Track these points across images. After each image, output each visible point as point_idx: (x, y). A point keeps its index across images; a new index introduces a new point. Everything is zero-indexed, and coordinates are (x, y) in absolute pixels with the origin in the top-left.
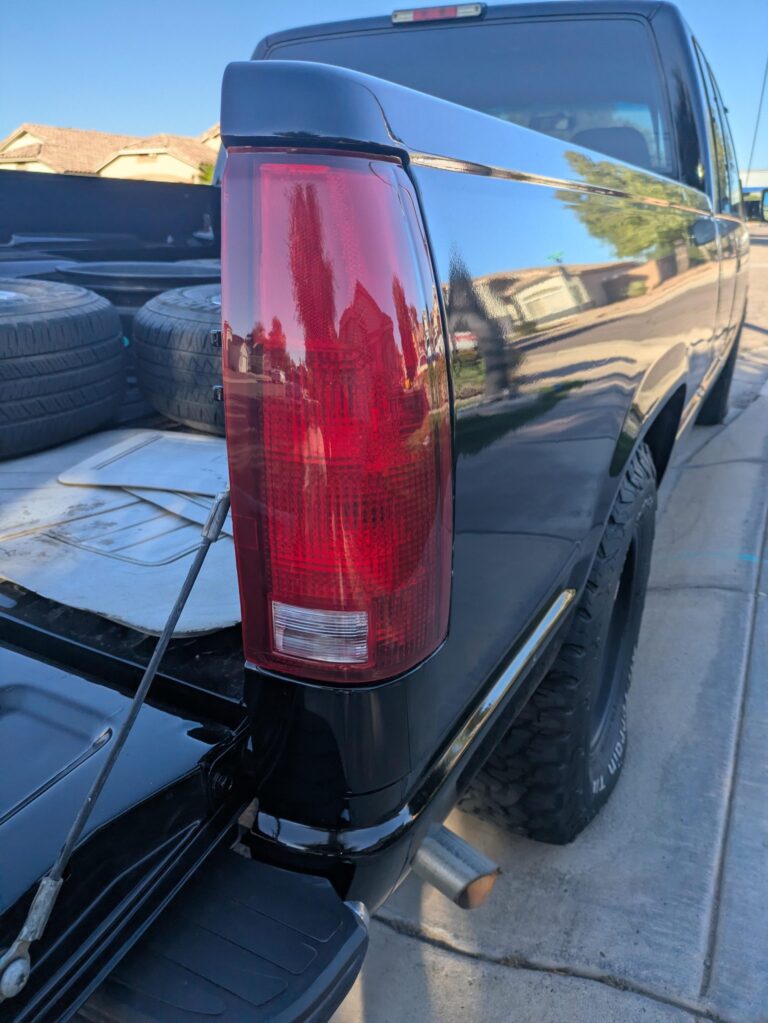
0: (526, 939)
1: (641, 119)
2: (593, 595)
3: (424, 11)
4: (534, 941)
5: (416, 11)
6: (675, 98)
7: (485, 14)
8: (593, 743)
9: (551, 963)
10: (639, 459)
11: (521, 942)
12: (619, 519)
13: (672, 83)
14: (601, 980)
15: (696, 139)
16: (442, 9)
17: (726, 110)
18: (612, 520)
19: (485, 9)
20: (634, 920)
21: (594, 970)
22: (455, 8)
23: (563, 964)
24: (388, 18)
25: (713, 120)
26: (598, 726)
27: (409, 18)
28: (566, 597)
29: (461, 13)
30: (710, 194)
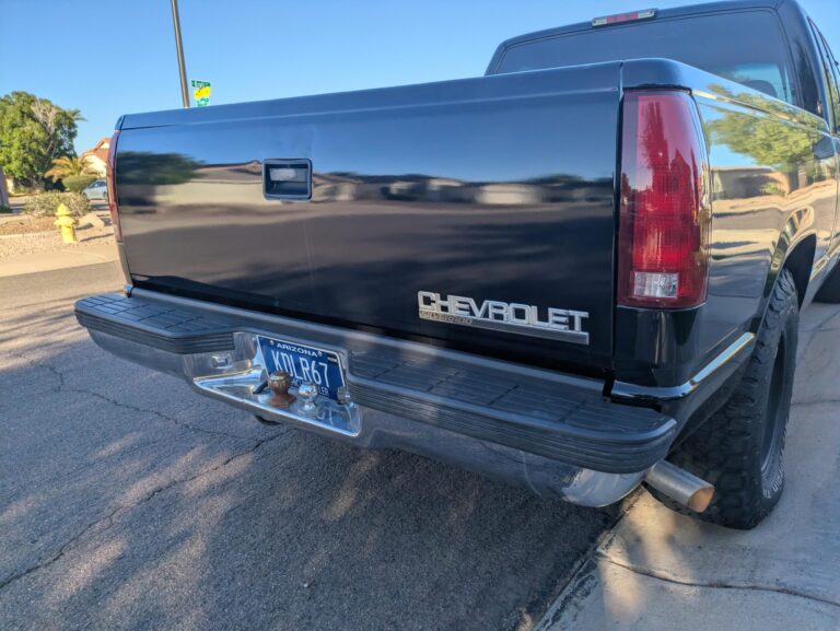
0: (723, 575)
1: (772, 75)
2: (762, 351)
3: (615, 17)
4: (730, 575)
5: (608, 18)
6: (797, 57)
7: (657, 16)
8: (763, 469)
9: (743, 584)
10: (781, 286)
11: (722, 576)
12: (776, 308)
13: (794, 47)
14: (778, 591)
15: (815, 87)
16: (627, 15)
17: (837, 64)
18: (771, 307)
19: (657, 12)
20: (799, 565)
21: (773, 586)
22: (636, 13)
23: (750, 584)
24: (589, 24)
25: (826, 71)
26: (765, 459)
27: (605, 22)
28: (748, 337)
29: (640, 16)
30: (827, 120)
